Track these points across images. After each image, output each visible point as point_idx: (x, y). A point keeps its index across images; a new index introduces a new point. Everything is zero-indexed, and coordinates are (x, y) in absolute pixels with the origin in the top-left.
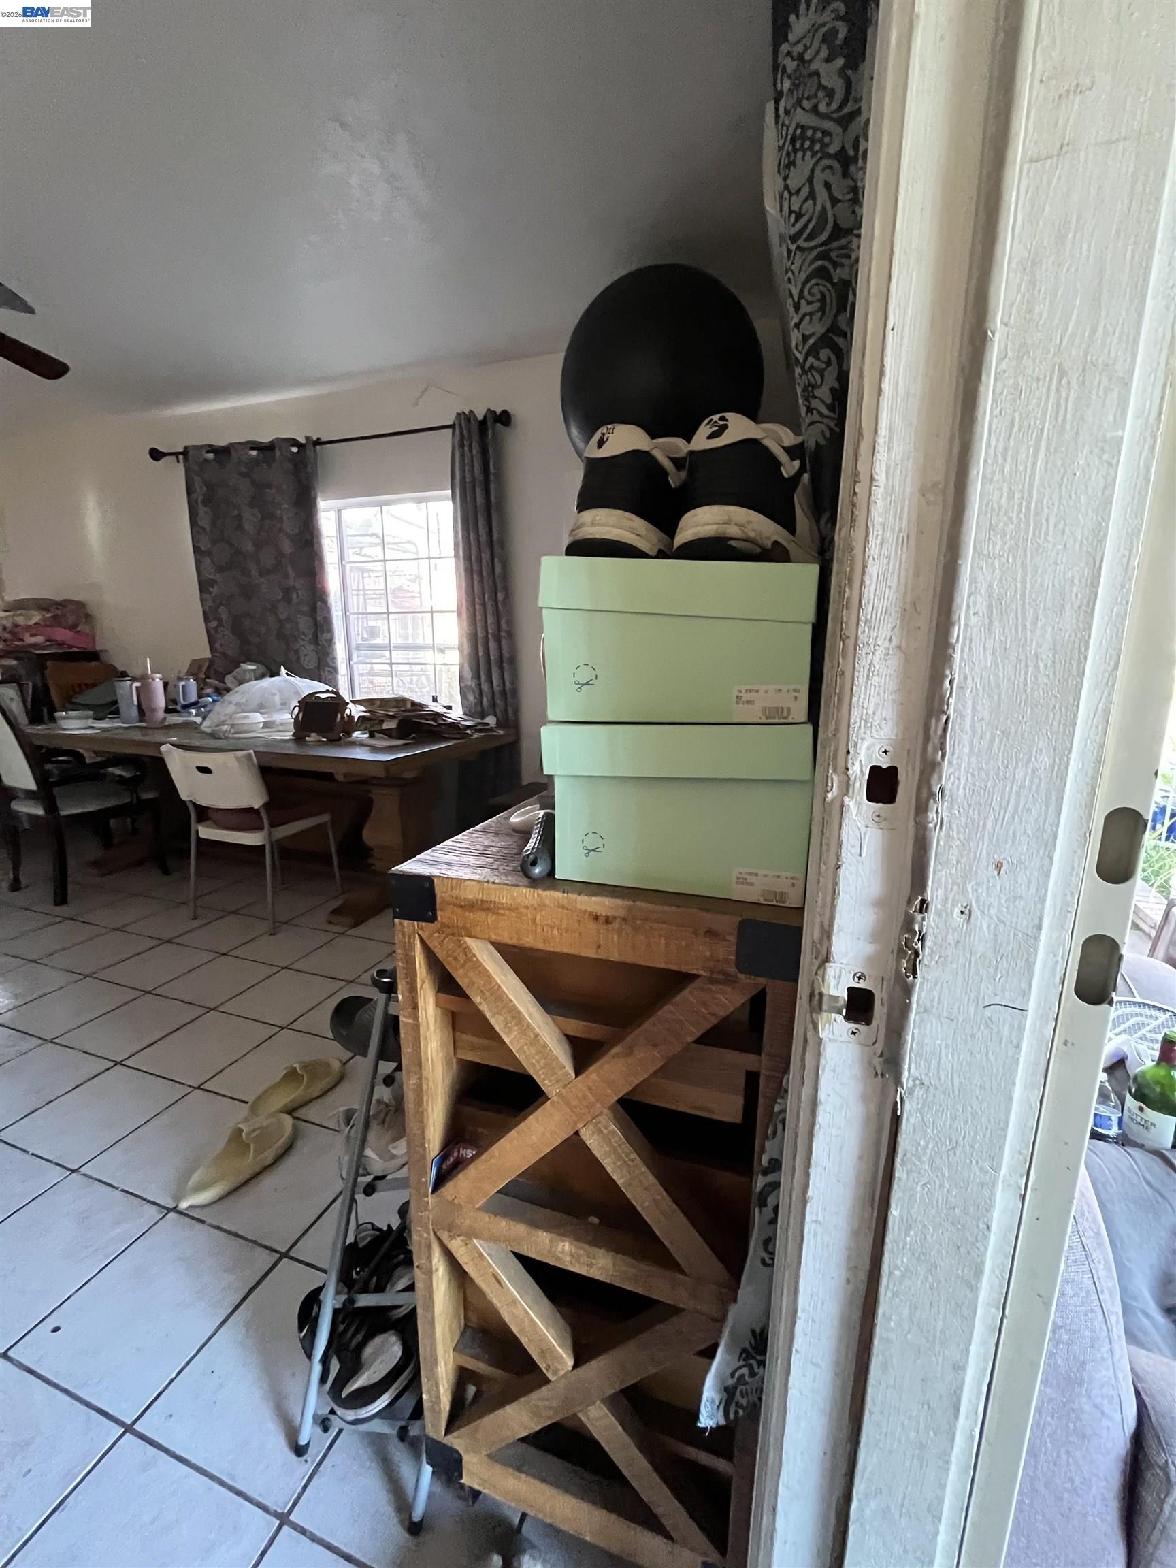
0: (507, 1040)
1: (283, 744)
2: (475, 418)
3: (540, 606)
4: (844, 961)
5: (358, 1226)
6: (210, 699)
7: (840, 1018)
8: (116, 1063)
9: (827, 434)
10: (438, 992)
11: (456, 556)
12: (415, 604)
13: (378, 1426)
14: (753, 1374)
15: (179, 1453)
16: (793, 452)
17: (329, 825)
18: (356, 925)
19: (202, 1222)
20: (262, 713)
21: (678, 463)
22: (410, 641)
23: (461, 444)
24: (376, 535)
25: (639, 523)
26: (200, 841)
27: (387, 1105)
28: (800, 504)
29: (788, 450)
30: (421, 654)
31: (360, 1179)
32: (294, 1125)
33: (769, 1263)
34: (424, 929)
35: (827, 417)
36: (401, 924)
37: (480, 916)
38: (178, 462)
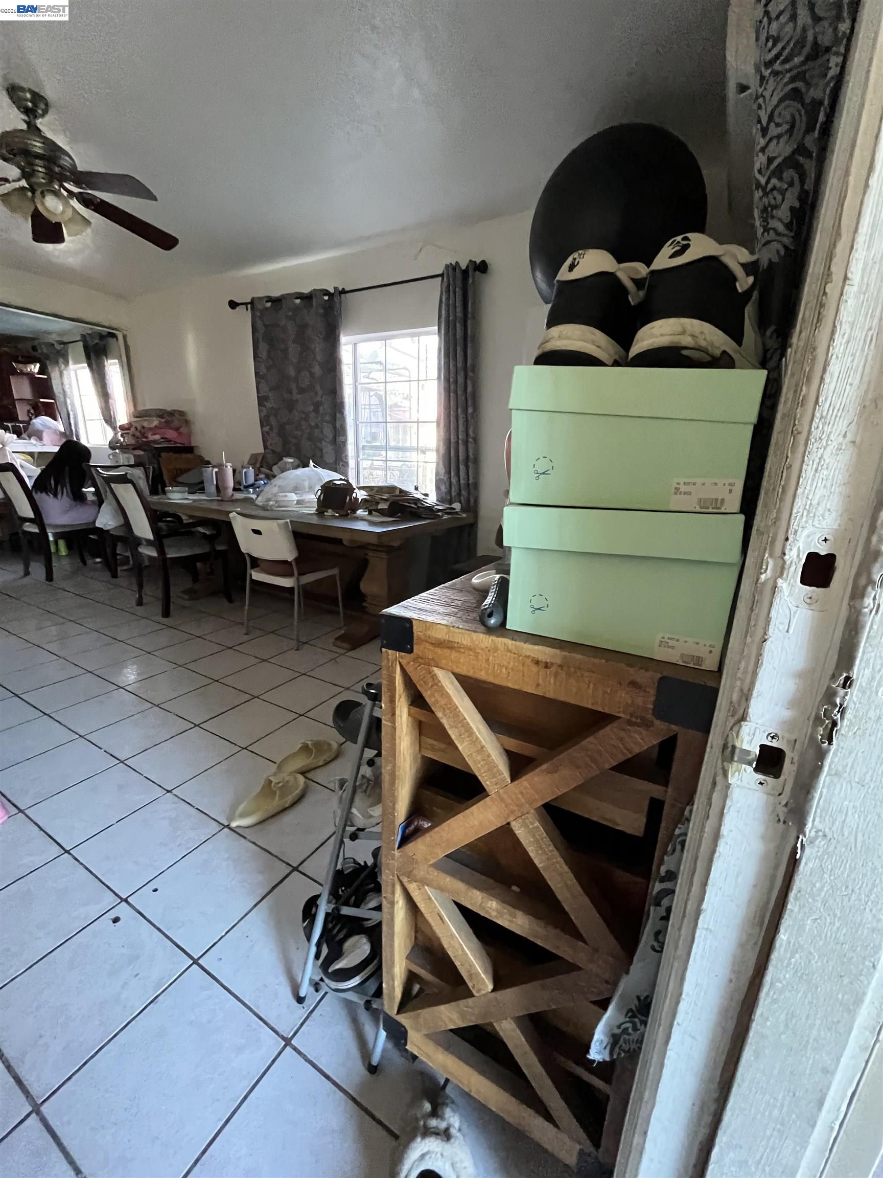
0: (460, 748)
1: (309, 517)
2: (459, 266)
3: (510, 407)
4: (760, 722)
5: (345, 859)
6: (262, 482)
7: (750, 769)
8: (196, 725)
9: (782, 252)
10: (410, 705)
11: (439, 378)
12: (406, 417)
13: (352, 997)
14: (635, 1029)
15: (225, 984)
16: (749, 268)
17: (338, 578)
18: (353, 648)
19: (245, 838)
20: (296, 494)
21: (638, 283)
22: (401, 444)
23: (447, 290)
24: (380, 363)
25: (599, 336)
26: (254, 582)
27: (369, 780)
28: (749, 318)
29: (743, 265)
30: (408, 454)
31: (347, 828)
32: (305, 782)
33: (659, 949)
34: (405, 658)
35: (784, 235)
36: (386, 652)
37: (447, 652)
38: (247, 309)
